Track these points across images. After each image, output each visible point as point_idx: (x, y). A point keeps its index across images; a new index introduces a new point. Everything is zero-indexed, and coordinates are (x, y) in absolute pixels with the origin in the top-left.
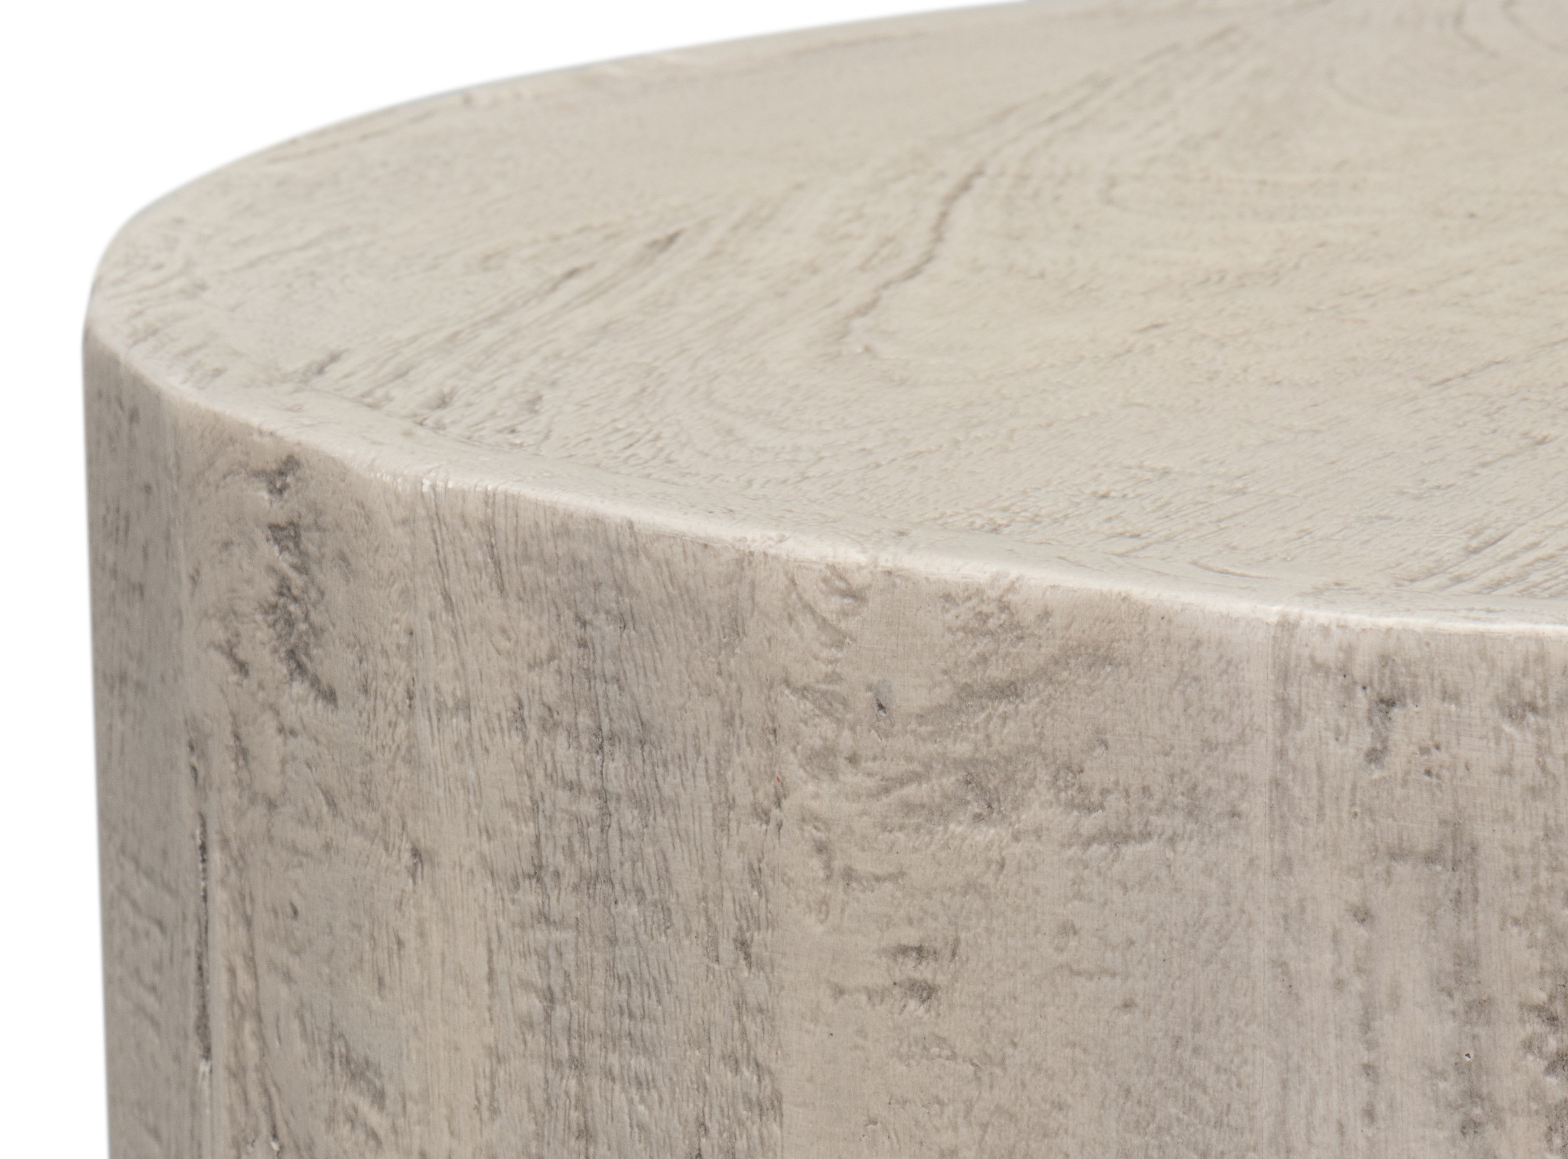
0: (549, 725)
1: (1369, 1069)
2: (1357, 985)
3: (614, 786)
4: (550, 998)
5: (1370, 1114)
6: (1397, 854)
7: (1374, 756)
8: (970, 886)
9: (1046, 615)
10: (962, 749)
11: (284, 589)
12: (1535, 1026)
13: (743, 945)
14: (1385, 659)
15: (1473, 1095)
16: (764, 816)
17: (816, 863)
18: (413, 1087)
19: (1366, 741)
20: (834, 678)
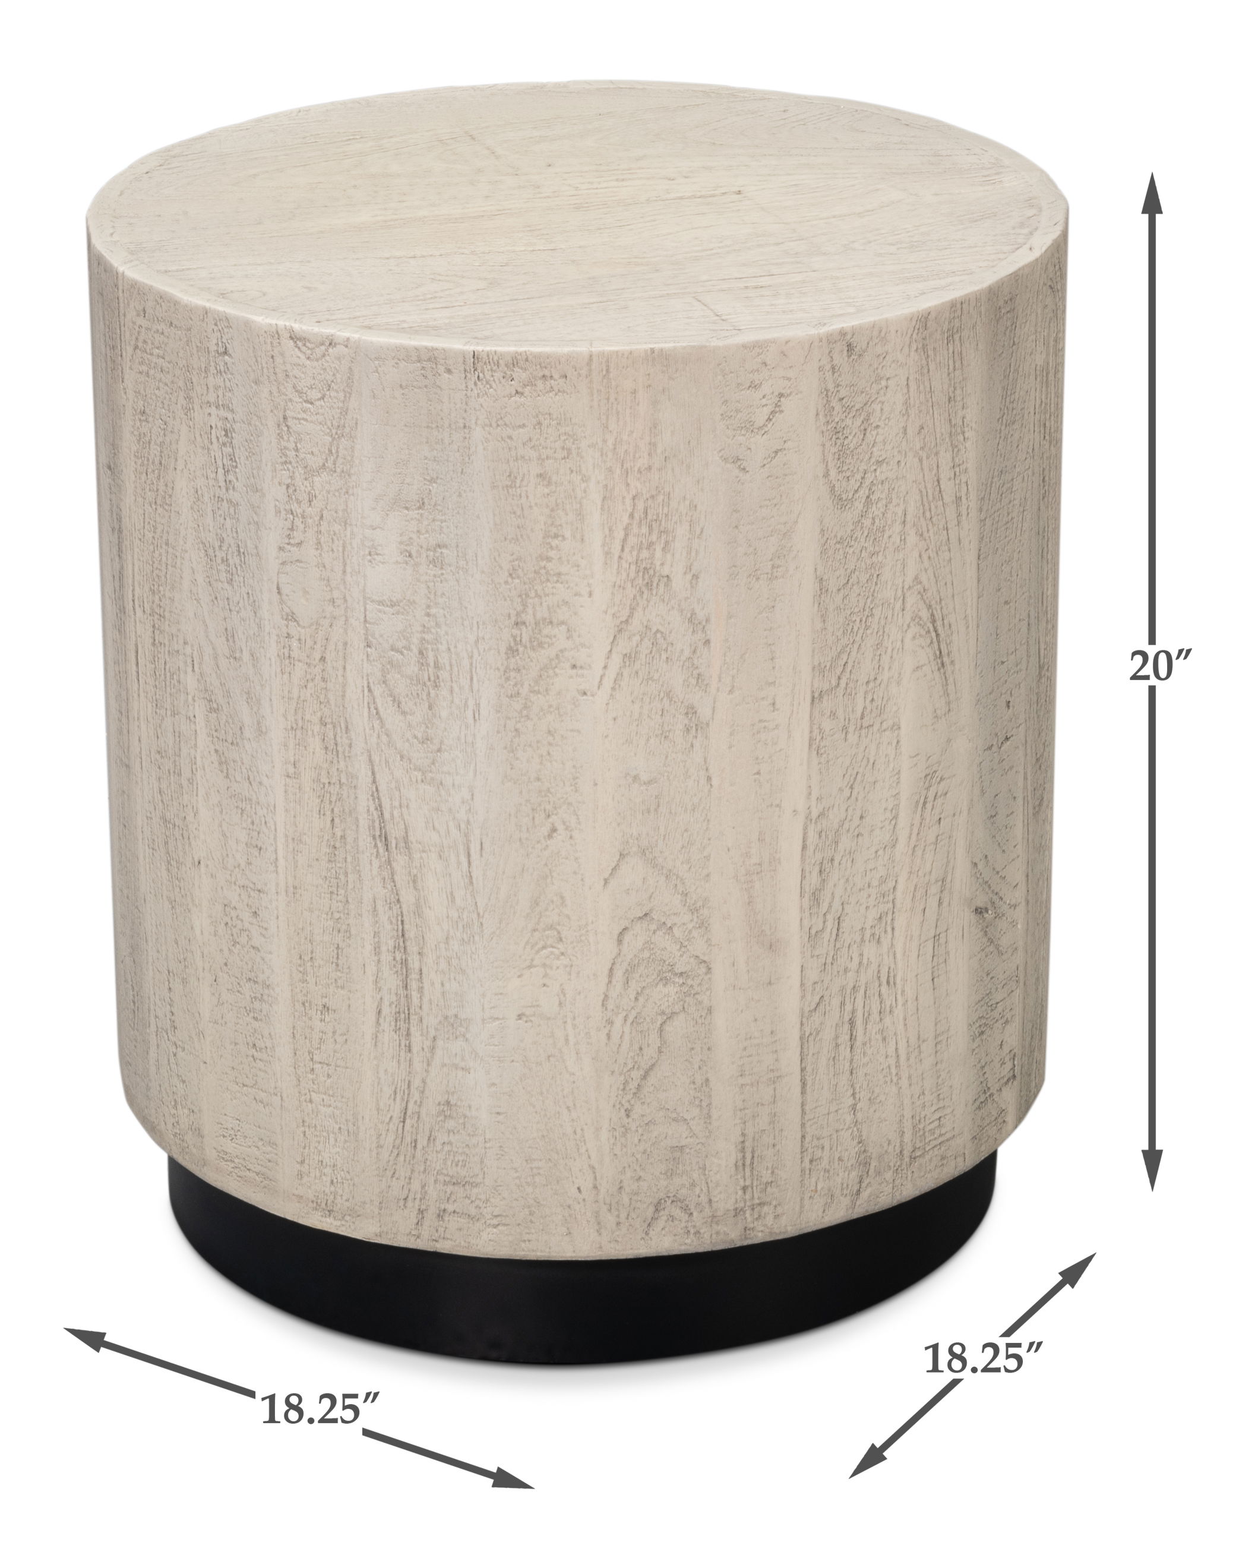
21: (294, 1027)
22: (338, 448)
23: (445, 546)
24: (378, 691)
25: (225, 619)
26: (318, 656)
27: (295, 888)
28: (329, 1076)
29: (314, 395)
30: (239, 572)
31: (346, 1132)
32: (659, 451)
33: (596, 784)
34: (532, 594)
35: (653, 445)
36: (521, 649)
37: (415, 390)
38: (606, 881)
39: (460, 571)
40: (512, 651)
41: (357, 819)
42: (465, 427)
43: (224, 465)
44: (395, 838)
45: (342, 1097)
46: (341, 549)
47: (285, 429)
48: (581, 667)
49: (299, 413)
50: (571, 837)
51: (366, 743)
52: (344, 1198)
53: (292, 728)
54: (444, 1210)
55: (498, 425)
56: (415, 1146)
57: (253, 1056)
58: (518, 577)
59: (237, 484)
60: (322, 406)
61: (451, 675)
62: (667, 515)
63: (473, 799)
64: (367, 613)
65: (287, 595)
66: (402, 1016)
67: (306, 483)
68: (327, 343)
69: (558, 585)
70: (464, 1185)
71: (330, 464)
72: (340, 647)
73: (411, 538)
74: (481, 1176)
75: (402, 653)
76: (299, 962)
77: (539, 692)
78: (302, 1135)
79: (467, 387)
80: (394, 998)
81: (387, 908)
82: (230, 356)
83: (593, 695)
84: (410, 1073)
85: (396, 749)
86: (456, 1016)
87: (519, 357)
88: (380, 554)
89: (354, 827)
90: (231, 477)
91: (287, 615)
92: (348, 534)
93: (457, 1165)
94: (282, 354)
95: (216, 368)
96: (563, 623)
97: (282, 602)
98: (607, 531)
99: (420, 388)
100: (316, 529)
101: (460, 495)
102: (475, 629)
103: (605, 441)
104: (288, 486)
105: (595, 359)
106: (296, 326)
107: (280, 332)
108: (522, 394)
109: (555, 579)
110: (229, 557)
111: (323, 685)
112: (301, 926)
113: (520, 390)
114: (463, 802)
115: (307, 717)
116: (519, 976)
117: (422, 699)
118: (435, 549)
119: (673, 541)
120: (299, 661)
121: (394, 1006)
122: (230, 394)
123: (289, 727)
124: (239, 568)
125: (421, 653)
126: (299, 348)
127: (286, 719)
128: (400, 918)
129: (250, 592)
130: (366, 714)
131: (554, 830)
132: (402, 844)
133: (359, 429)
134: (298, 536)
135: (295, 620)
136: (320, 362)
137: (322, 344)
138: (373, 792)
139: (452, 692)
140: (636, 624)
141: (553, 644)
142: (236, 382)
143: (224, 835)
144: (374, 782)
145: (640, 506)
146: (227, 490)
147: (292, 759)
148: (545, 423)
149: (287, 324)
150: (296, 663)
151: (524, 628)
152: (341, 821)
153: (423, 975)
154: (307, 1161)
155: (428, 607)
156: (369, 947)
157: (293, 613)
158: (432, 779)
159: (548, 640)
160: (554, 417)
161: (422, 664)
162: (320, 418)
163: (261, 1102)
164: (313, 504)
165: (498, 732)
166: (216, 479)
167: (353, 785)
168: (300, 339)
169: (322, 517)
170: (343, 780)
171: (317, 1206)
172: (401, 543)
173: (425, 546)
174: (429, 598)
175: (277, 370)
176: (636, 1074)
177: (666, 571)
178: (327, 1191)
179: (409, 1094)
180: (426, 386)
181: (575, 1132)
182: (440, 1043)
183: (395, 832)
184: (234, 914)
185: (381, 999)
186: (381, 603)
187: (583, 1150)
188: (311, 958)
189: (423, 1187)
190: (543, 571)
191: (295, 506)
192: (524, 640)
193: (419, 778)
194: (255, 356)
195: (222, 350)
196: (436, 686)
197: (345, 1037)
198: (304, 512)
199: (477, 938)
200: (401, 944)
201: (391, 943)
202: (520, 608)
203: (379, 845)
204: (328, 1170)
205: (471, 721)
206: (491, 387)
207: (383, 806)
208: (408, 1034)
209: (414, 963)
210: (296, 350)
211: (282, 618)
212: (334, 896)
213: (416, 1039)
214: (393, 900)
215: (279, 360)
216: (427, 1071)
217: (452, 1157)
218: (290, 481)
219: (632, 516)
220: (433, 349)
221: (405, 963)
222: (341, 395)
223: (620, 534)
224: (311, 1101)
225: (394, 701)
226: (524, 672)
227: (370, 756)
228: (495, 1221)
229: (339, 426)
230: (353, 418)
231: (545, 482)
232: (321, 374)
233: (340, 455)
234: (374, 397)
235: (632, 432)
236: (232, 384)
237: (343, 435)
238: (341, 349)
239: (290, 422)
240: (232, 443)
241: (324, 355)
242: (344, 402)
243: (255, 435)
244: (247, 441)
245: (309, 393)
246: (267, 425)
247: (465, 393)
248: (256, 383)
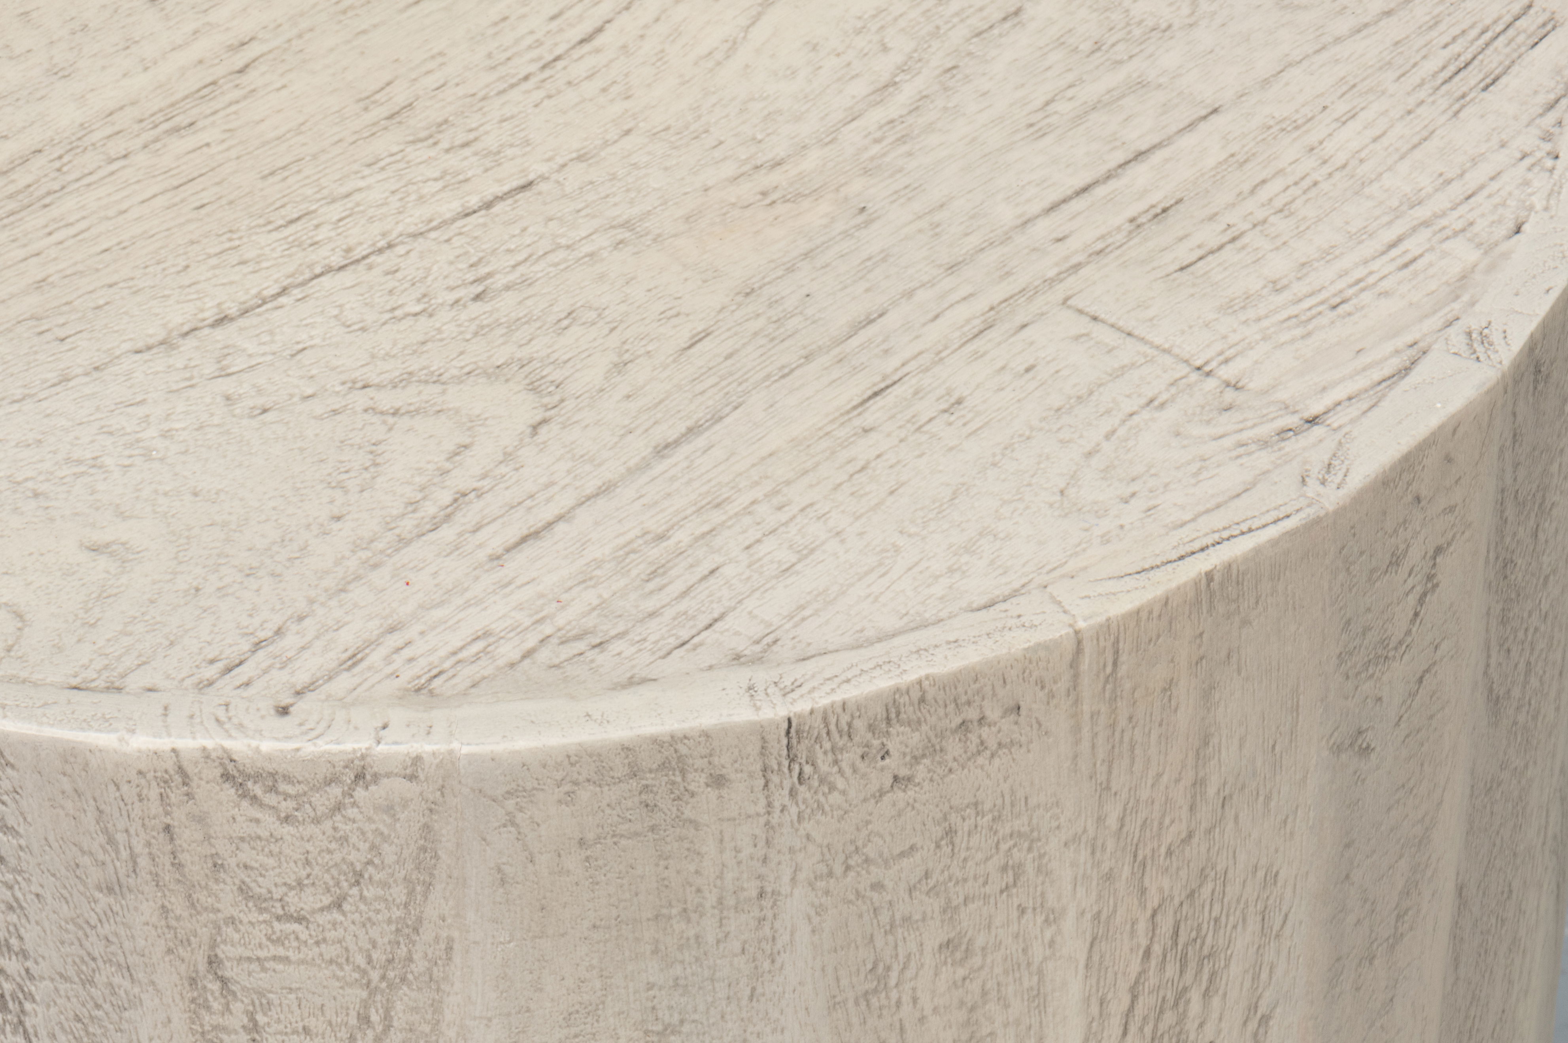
22: (387, 1011)
29: (308, 901)
32: (1211, 791)
37: (623, 842)
42: (761, 895)
47: (215, 986)
49: (260, 947)
55: (848, 868)
60: (334, 924)
62: (1217, 920)
68: (348, 778)
79: (769, 805)
87: (905, 698)
94: (201, 819)
98: (1095, 1009)
99: (635, 835)
103: (1100, 820)
105: (1088, 648)
106: (239, 749)
107: (190, 769)
108: (909, 779)
113: (903, 772)
119: (1227, 966)
126: (254, 798)
133: (457, 959)
136: (327, 825)
137: (330, 781)
142: (35, 888)
145: (1166, 925)
149: (209, 744)
160: (987, 806)
162: (330, 951)
168: (257, 777)
175: (184, 857)
180: (653, 829)
194: (105, 831)
206: (832, 788)
210: (245, 804)
215: (187, 835)
219: (1147, 953)
220: (674, 739)
222: (399, 893)
223: (1118, 1006)
229: (390, 961)
230: (437, 939)
231: (958, 955)
232: (330, 852)
233: (395, 1024)
234: (503, 882)
235: (1160, 775)
236: (19, 895)
237: (403, 979)
238: (399, 786)
239: (230, 971)
240: (21, 1022)
241: (338, 807)
242: (406, 905)
243: (107, 1006)
244: (78, 1019)
245: (292, 898)
246: (153, 983)
247: (762, 820)
248: (110, 890)
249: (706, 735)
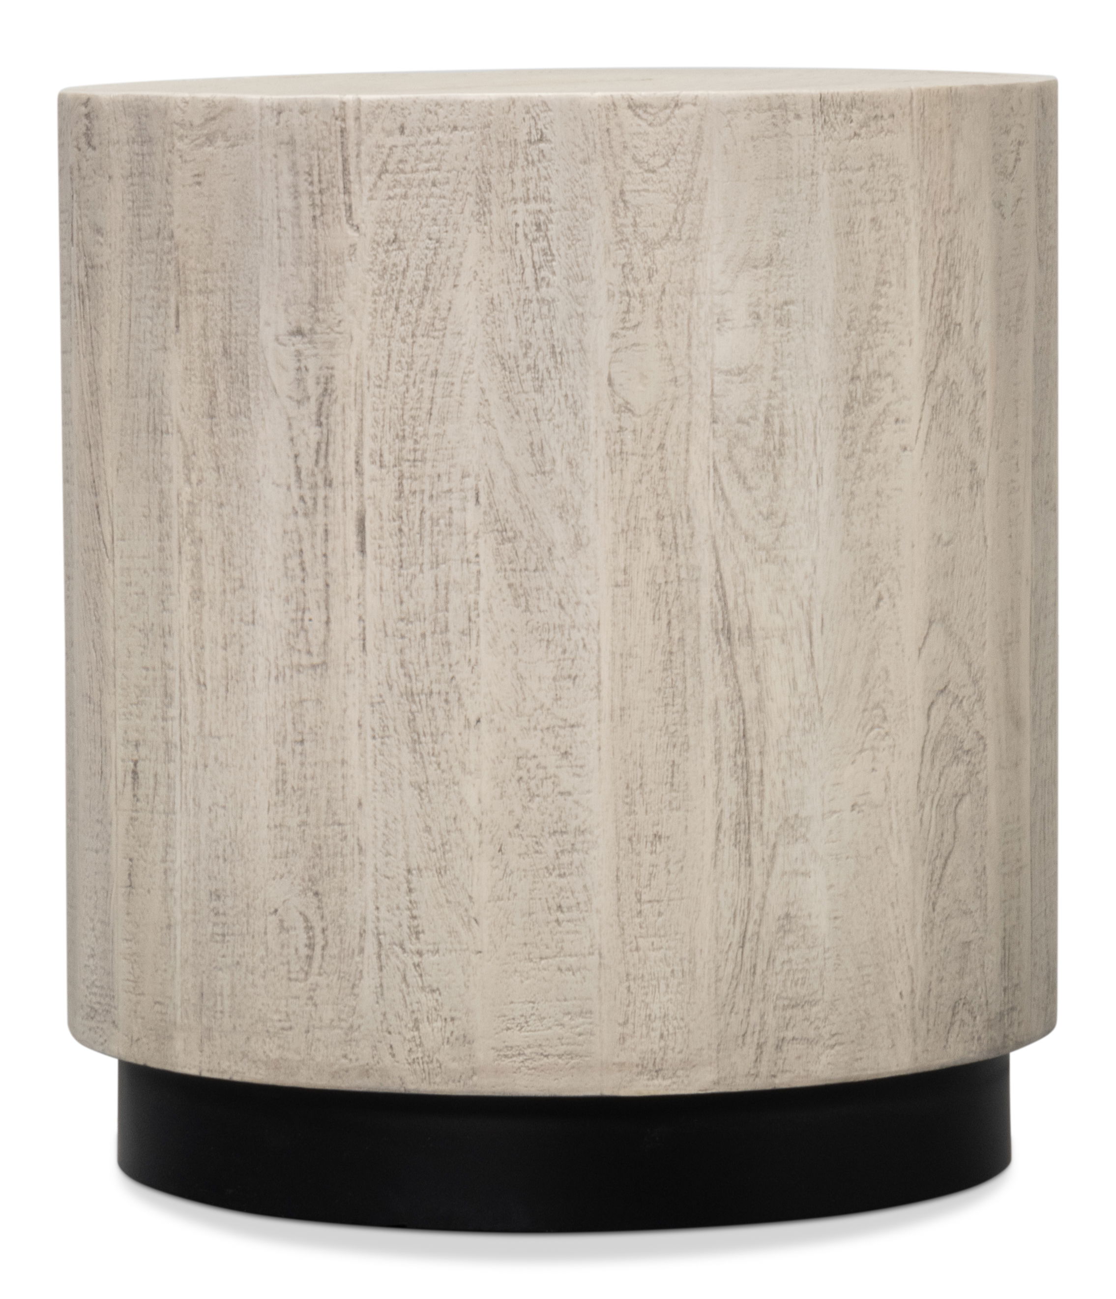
0: (133, 142)
1: (277, 188)
2: (275, 170)
3: (145, 152)
4: (133, 202)
5: (277, 197)
6: (281, 143)
7: (277, 124)
8: (208, 160)
9: (220, 102)
10: (205, 132)
11: (88, 129)
12: (306, 176)
13: (167, 180)
14: (279, 104)
15: (296, 191)
16: (170, 151)
17: (179, 160)
18: (109, 229)
19: (276, 121)
20: (183, 120)
21: (618, 869)
22: (683, 214)
23: (792, 302)
24: (723, 469)
25: (530, 433)
26: (655, 444)
27: (622, 709)
28: (660, 914)
29: (657, 162)
30: (553, 375)
31: (680, 974)
32: (955, 192)
33: (913, 546)
34: (866, 346)
35: (951, 186)
36: (856, 406)
37: (766, 140)
38: (920, 650)
39: (807, 328)
40: (848, 408)
41: (699, 615)
42: (812, 173)
43: (534, 262)
44: (739, 629)
45: (677, 934)
46: (686, 322)
47: (622, 205)
48: (903, 421)
49: (639, 184)
50: (894, 606)
51: (711, 528)
52: (677, 1050)
53: (623, 530)
54: (783, 1039)
55: (841, 169)
56: (754, 973)
57: (557, 921)
58: (855, 329)
59: (553, 279)
60: (666, 173)
61: (796, 439)
62: (959, 260)
63: (815, 572)
64: (715, 386)
65: (621, 385)
66: (743, 826)
67: (646, 259)
68: (672, 105)
69: (886, 335)
70: (803, 1006)
71: (674, 233)
72: (683, 428)
73: (759, 299)
74: (820, 992)
75: (748, 424)
76: (625, 792)
77: (869, 451)
78: (626, 991)
80: (734, 808)
81: (729, 708)
82: (549, 141)
83: (911, 450)
84: (750, 889)
85: (741, 529)
86: (796, 816)
87: (857, 98)
88: (729, 320)
89: (695, 625)
90: (544, 273)
91: (620, 406)
92: (695, 303)
93: (796, 985)
94: (620, 125)
95: (527, 160)
96: (889, 375)
97: (614, 393)
98: (921, 276)
99: (770, 137)
100: (656, 306)
101: (807, 246)
102: (819, 387)
103: (921, 181)
104: (624, 266)
105: (915, 97)
106: (634, 94)
107: (615, 103)
108: (859, 135)
109: (884, 328)
110: (539, 362)
111: (661, 475)
112: (629, 751)
113: (858, 131)
114: (806, 577)
115: (642, 514)
116: (853, 763)
117: (768, 471)
118: (782, 306)
119: (963, 286)
120: (633, 454)
121: (734, 817)
122: (546, 183)
123: (620, 530)
124: (553, 371)
125: (767, 421)
126: (639, 116)
127: (616, 522)
128: (741, 717)
129: (569, 393)
130: (711, 496)
131: (880, 599)
132: (745, 634)
133: (709, 189)
134: (634, 318)
135: (630, 410)
136: (664, 127)
137: (666, 107)
138: (716, 582)
139: (796, 459)
140: (939, 377)
141: (881, 398)
142: (556, 167)
143: (520, 677)
144: (718, 570)
145: (943, 249)
146: (538, 289)
147: (622, 566)
148: (878, 164)
149: (623, 93)
150: (630, 457)
151: (858, 382)
152: (679, 622)
153: (765, 776)
154: (631, 1021)
155: (775, 370)
156: (709, 756)
157: (627, 403)
158: (776, 556)
159: (877, 394)
160: (885, 157)
161: (768, 433)
162: (665, 186)
163: (568, 969)
164: (653, 279)
165: (838, 496)
166: (522, 281)
167: (695, 578)
168: (640, 107)
169: (663, 292)
170: (683, 575)
171: (642, 1068)
172: (750, 305)
173: (773, 305)
174: (776, 360)
175: (613, 143)
176: (939, 863)
177: (958, 320)
178: (656, 1047)
179: (749, 914)
180: (776, 135)
181: (898, 931)
182: (780, 849)
183: (738, 623)
184: (532, 764)
185: (722, 811)
186: (728, 372)
187: (903, 951)
188: (641, 785)
189: (762, 1017)
190: (874, 321)
191: (631, 287)
192: (858, 396)
193: (764, 558)
194: (585, 134)
195: (535, 136)
196: (781, 455)
197: (680, 865)
198: (642, 290)
199: (818, 724)
200: (743, 746)
201: (732, 747)
202: (856, 362)
203: (722, 639)
204: (657, 1024)
205: (814, 487)
206: (835, 130)
207: (727, 595)
208: (748, 846)
209: (755, 764)
210: (636, 118)
211: (614, 411)
212: (670, 708)
213: (757, 851)
214: (735, 697)
215: (615, 132)
216: (767, 884)
217: (791, 977)
218: (626, 260)
219: (938, 259)
220: (783, 96)
221: (746, 766)
222: (689, 157)
223: (930, 280)
224: (637, 949)
225: (739, 477)
226: (858, 429)
227: (714, 542)
228: (832, 1042)
229: (685, 191)
230: (702, 179)
231: (877, 227)
232: (665, 139)
233: (686, 220)
234: (726, 153)
235: (939, 172)
236: (549, 171)
237: (690, 200)
238: (688, 109)
239: (628, 196)
240: (546, 236)
241: (669, 118)
242: (692, 163)
243: (581, 220)
244: (569, 228)
245: (651, 161)
246: (599, 205)
247: (813, 137)
248: (585, 162)
249: (794, 95)
